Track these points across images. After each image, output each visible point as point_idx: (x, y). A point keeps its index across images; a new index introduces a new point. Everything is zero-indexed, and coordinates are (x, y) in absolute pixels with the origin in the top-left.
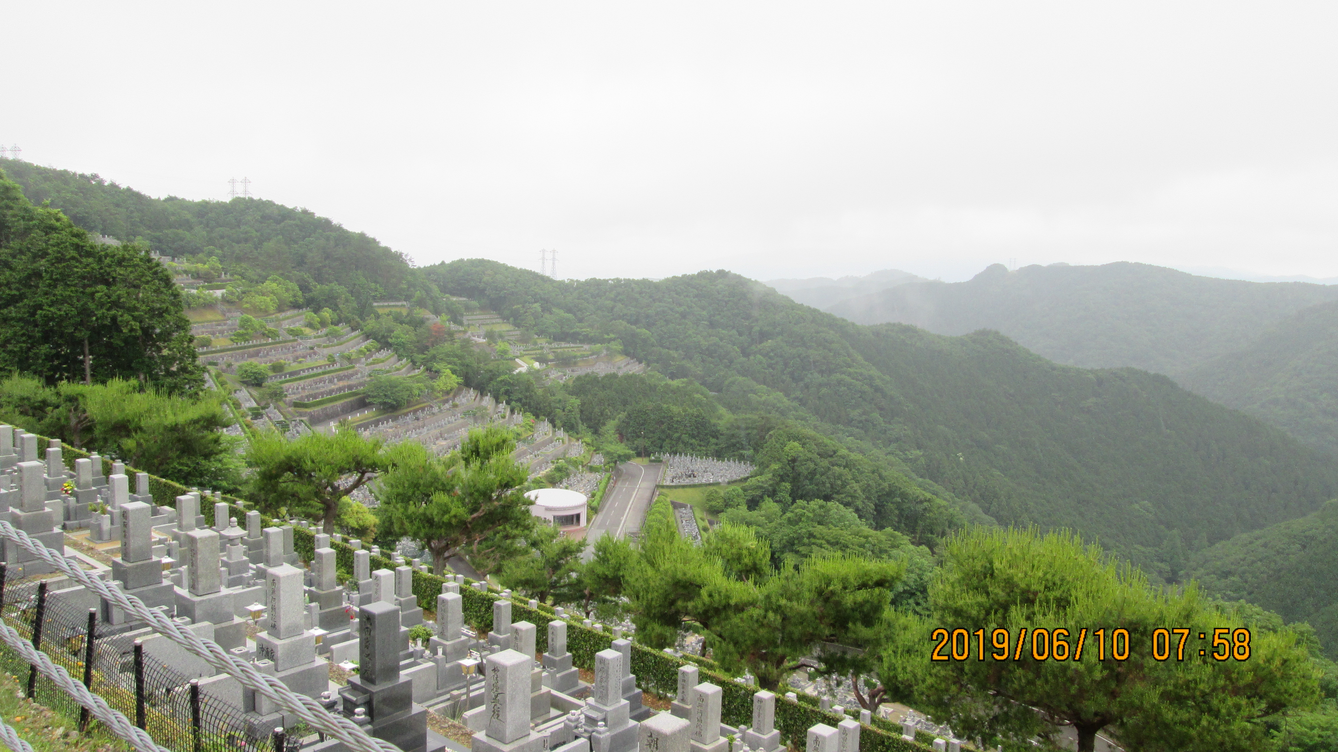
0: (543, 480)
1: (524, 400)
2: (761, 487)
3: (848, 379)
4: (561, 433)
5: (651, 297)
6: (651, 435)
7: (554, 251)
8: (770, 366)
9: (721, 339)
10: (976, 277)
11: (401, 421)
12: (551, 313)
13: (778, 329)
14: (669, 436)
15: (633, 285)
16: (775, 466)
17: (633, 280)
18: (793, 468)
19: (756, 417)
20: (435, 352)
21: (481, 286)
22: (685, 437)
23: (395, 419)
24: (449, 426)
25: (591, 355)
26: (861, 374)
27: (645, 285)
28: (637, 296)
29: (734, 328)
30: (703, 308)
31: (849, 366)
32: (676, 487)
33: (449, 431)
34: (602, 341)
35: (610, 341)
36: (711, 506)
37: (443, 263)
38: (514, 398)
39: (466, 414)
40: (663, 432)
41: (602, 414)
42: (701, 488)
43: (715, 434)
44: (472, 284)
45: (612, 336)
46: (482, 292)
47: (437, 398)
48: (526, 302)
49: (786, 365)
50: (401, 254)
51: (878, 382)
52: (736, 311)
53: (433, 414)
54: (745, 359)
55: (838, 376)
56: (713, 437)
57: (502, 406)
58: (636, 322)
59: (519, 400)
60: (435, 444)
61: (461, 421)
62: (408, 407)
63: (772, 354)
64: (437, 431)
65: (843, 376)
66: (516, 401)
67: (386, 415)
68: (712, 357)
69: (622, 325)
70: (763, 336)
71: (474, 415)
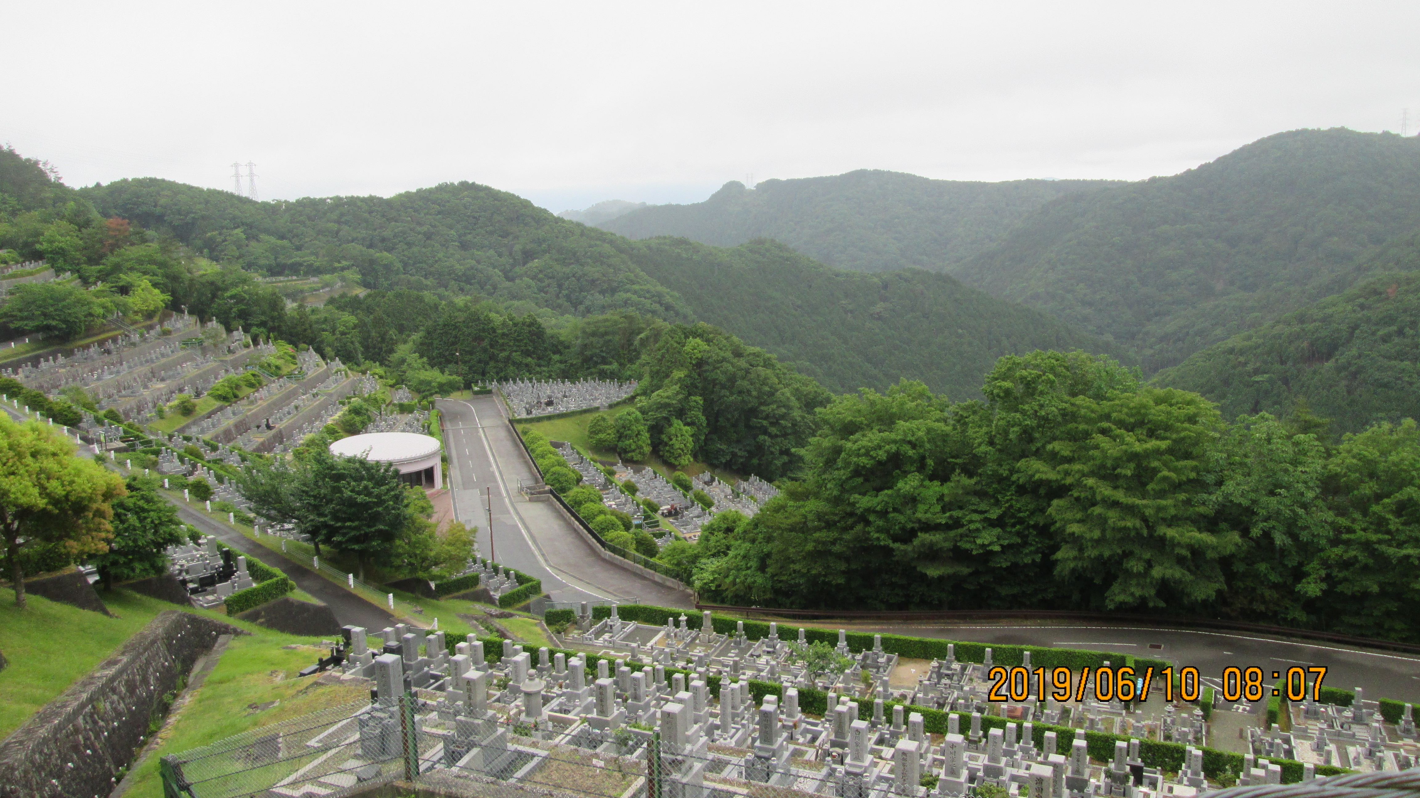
0: (337, 428)
1: (270, 324)
2: (667, 405)
3: (634, 297)
4: (338, 364)
5: (383, 216)
6: (467, 358)
7: (250, 165)
8: (541, 290)
9: (478, 262)
10: (714, 196)
11: (78, 355)
12: (258, 241)
13: (544, 246)
14: (493, 357)
15: (359, 204)
16: (679, 374)
17: (358, 198)
18: (699, 375)
19: (616, 317)
20: (117, 260)
21: (158, 210)
22: (516, 356)
23: (69, 354)
24: (163, 360)
25: (323, 288)
26: (648, 292)
27: (373, 203)
28: (366, 215)
29: (490, 248)
30: (451, 227)
31: (633, 283)
32: (539, 419)
33: (166, 367)
34: (333, 270)
35: (343, 269)
36: (600, 441)
37: (98, 185)
38: (255, 321)
39: (186, 343)
40: (485, 350)
41: (383, 340)
42: (573, 419)
43: (559, 347)
44: (145, 208)
45: (345, 263)
46: (159, 219)
47: (135, 323)
48: (223, 228)
49: (560, 286)
50: (36, 163)
51: (668, 299)
52: (491, 228)
53: (134, 344)
54: (511, 283)
55: (622, 295)
56: (554, 353)
57: (239, 334)
58: (371, 246)
59: (263, 324)
60: (146, 387)
61: (181, 353)
62: (88, 336)
63: (541, 276)
64: (145, 369)
65: (629, 295)
66: (257, 326)
67: (50, 349)
68: (471, 284)
69: (356, 249)
70: (528, 256)
71: (201, 343)
